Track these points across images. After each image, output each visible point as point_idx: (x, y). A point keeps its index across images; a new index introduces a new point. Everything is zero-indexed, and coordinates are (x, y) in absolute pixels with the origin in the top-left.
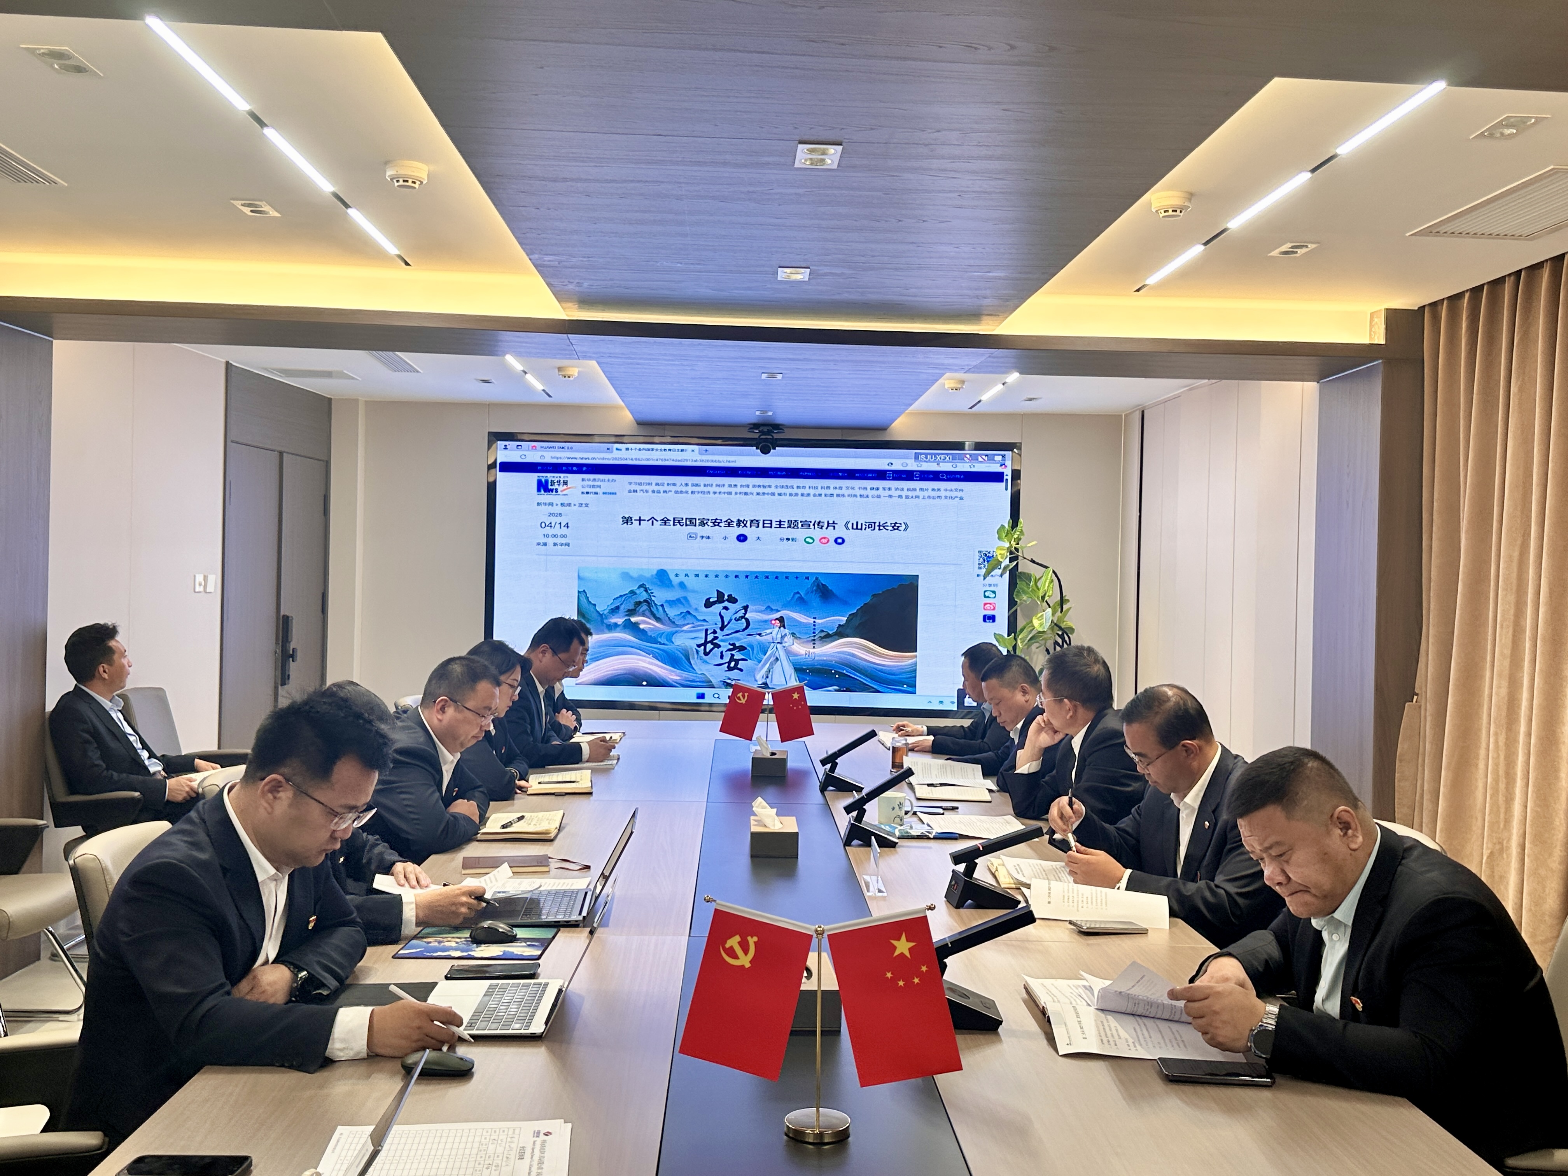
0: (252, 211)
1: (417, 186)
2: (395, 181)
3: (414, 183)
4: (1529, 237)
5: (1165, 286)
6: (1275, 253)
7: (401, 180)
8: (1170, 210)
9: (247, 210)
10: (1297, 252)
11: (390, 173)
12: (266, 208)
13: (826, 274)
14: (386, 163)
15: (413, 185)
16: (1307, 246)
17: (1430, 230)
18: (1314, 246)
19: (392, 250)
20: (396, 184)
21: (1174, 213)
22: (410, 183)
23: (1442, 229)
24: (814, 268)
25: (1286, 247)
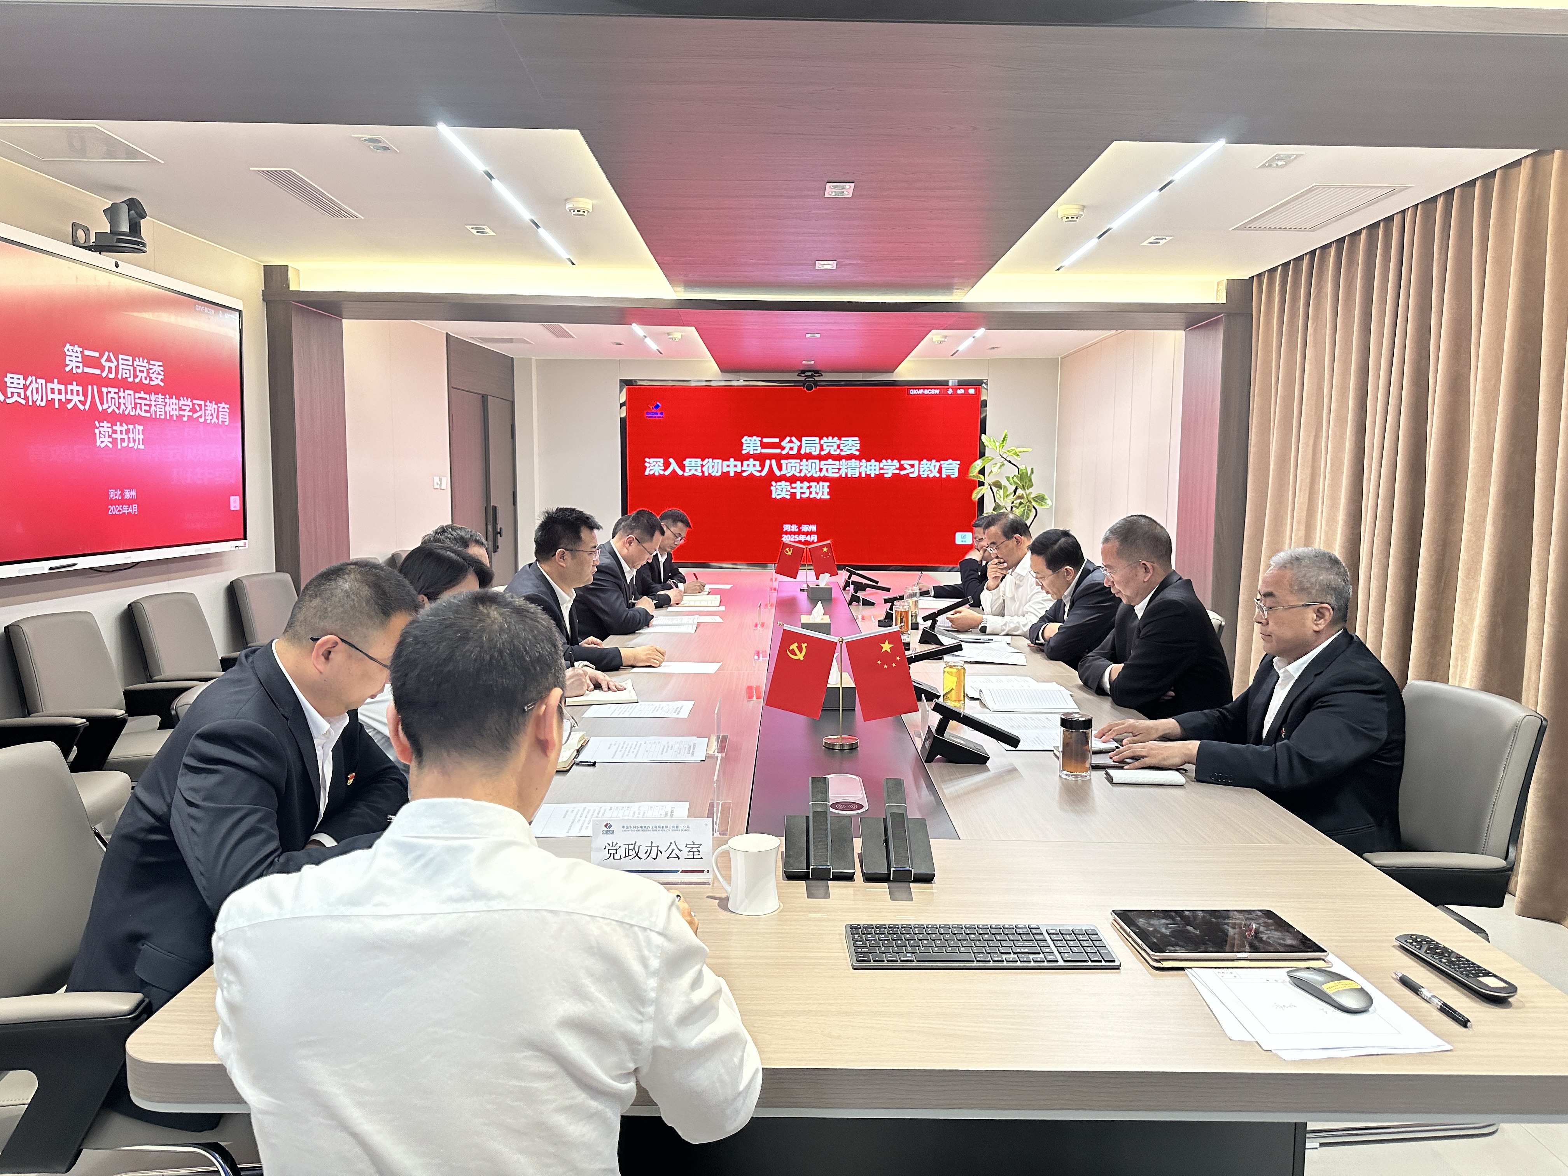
0: (477, 232)
1: (585, 214)
2: (572, 211)
3: (584, 212)
4: (1312, 229)
5: (1076, 266)
6: (1145, 243)
7: (576, 211)
8: (1070, 217)
9: (474, 232)
10: (1159, 243)
11: (569, 206)
12: (487, 230)
13: (847, 265)
14: (566, 200)
15: (583, 213)
16: (1165, 239)
17: (1244, 226)
18: (1171, 238)
19: (564, 254)
20: (573, 213)
21: (1073, 219)
22: (581, 213)
23: (1253, 225)
24: (840, 260)
25: (1152, 239)
